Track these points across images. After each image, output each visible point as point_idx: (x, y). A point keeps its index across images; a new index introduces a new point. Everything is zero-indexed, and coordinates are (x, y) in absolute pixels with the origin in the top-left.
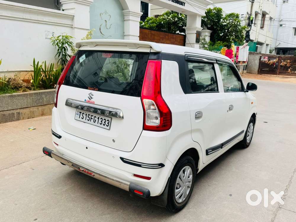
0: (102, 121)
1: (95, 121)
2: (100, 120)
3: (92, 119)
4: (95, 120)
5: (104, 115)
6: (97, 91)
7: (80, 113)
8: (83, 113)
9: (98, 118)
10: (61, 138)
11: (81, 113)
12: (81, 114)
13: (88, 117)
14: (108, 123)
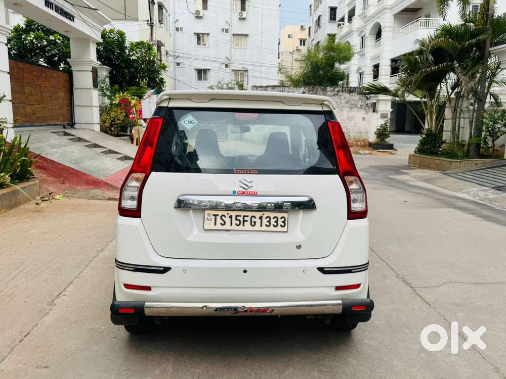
0: (269, 222)
1: (253, 224)
3: (247, 221)
4: (255, 222)
5: (283, 209)
6: (255, 174)
7: (216, 216)
8: (223, 216)
9: (261, 218)
10: (171, 270)
11: (218, 215)
12: (218, 217)
13: (236, 219)
14: (284, 222)
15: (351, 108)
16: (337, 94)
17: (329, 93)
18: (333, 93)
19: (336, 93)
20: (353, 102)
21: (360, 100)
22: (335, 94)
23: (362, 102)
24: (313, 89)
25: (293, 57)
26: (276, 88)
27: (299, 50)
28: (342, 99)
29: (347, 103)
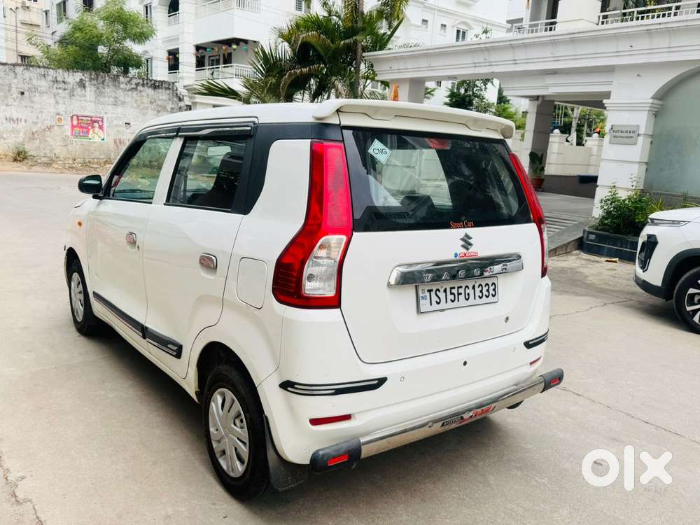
0: (481, 291)
2: (478, 290)
3: (461, 294)
4: (468, 294)
8: (438, 290)
9: (473, 287)
10: (387, 381)
11: (432, 290)
12: (433, 293)
13: (451, 293)
14: (494, 290)
15: (158, 111)
16: (136, 89)
17: (122, 86)
18: (128, 87)
19: (134, 86)
20: (160, 103)
21: (170, 100)
22: (133, 88)
23: (173, 103)
24: (97, 78)
25: (16, 17)
26: (31, 68)
27: (28, 7)
28: (143, 96)
29: (151, 103)
